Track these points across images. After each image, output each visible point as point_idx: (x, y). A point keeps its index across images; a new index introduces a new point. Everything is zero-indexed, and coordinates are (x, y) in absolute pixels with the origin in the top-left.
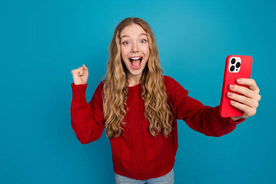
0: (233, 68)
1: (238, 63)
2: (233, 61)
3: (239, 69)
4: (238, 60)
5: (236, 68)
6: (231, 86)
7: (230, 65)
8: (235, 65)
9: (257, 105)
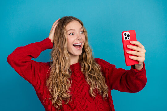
0: (126, 38)
1: (128, 35)
2: (125, 34)
3: (129, 38)
4: (128, 33)
5: (128, 38)
6: (128, 46)
7: (124, 37)
8: (127, 36)
9: (144, 55)
